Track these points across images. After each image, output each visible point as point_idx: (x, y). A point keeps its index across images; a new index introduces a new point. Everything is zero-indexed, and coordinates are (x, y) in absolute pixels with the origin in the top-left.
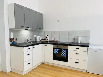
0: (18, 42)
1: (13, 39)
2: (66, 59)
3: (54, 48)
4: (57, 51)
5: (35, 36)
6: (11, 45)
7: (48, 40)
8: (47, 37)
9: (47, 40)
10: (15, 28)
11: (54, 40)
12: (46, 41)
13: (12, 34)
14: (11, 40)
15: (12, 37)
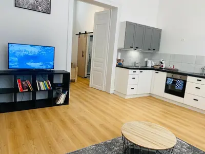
0: (125, 64)
1: (120, 60)
2: (181, 94)
3: (167, 77)
4: (170, 81)
5: (146, 60)
6: (117, 66)
7: (164, 67)
8: (162, 63)
9: (162, 66)
10: (124, 48)
11: (172, 67)
12: (160, 68)
13: (120, 54)
14: (118, 61)
15: (119, 58)
